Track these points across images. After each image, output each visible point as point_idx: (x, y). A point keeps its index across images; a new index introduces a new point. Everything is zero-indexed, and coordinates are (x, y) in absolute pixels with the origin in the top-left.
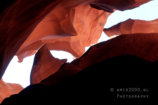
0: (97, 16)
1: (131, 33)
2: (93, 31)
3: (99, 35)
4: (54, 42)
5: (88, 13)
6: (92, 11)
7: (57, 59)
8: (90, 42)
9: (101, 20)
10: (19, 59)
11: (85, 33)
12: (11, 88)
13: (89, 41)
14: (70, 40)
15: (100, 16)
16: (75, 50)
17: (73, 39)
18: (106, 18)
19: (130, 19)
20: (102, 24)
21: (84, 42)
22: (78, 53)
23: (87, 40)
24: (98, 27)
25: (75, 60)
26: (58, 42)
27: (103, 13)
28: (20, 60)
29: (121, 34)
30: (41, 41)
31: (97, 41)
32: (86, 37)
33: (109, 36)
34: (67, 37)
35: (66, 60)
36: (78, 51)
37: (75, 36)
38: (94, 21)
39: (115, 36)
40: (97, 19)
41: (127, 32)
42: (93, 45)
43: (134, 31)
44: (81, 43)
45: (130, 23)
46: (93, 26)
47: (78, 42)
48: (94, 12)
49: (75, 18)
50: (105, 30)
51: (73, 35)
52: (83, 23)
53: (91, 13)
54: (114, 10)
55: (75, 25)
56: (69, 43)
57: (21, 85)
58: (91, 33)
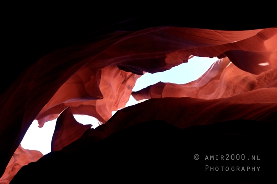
0: (125, 79)
1: (161, 96)
2: (121, 94)
3: (127, 98)
4: (78, 106)
5: (116, 74)
6: (120, 73)
7: (81, 124)
8: (117, 106)
9: (129, 82)
10: (39, 123)
11: (111, 97)
12: (30, 155)
13: (116, 104)
14: (95, 104)
15: (129, 78)
16: (100, 115)
17: (99, 102)
18: (135, 80)
19: (160, 82)
20: (131, 87)
21: (110, 107)
22: (104, 118)
23: (113, 104)
24: (126, 90)
25: (100, 125)
26: (82, 106)
27: (131, 75)
28: (41, 125)
29: (150, 98)
30: (64, 104)
31: (125, 105)
32: (113, 101)
33: (138, 100)
34: (92, 100)
35: (91, 125)
36: (104, 116)
37: (101, 99)
38: (122, 84)
39: (144, 100)
40: (125, 81)
41: (157, 96)
42: (120, 109)
43: (164, 95)
44: (107, 108)
45: (160, 86)
46: (121, 89)
47: (104, 106)
48: (122, 74)
49: (101, 81)
50: (134, 94)
51: (99, 99)
52: (110, 85)
53: (119, 75)
54: (144, 72)
55: (101, 88)
56: (94, 107)
57: (41, 153)
58: (118, 96)
